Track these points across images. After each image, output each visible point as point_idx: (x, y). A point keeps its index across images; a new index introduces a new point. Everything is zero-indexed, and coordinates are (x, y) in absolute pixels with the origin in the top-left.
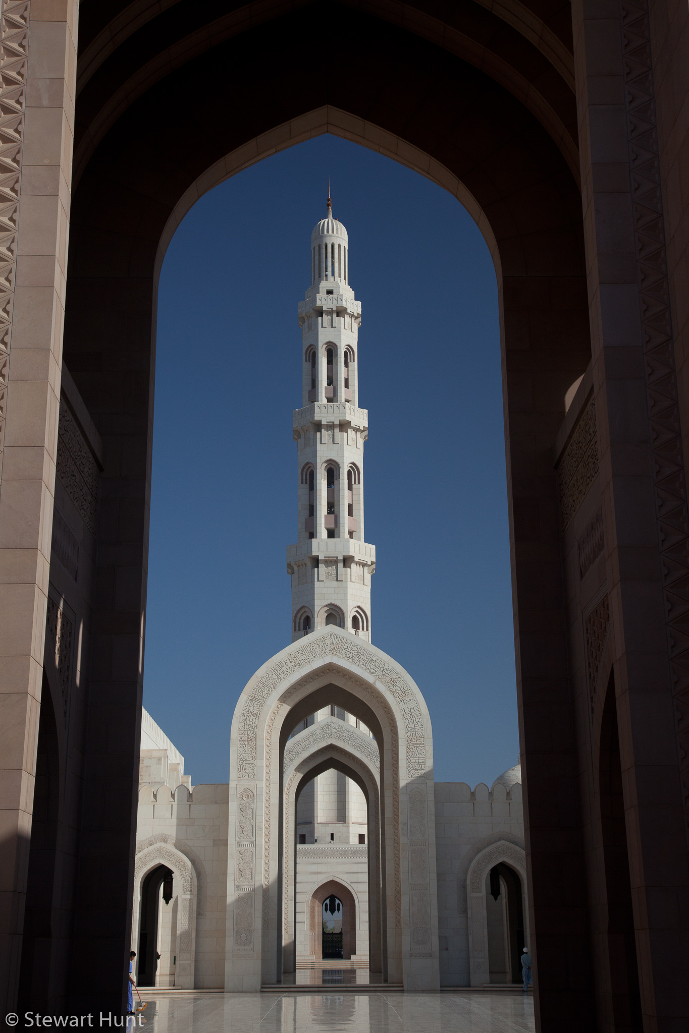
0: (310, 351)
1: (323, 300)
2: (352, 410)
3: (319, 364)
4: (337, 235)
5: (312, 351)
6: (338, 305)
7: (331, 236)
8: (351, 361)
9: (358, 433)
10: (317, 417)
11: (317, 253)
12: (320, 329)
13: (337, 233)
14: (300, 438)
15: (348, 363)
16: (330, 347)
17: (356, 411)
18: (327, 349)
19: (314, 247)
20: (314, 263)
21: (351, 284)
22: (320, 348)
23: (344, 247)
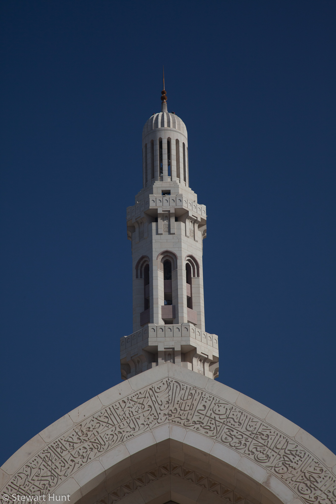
0: (142, 265)
1: (158, 201)
2: (197, 333)
3: (154, 278)
4: (174, 129)
5: (145, 265)
6: (176, 207)
7: (167, 130)
8: (194, 276)
9: (206, 364)
10: (152, 342)
11: (149, 150)
12: (155, 237)
13: (174, 127)
14: (130, 372)
15: (191, 278)
16: (167, 258)
17: (203, 336)
18: (163, 260)
19: (146, 144)
20: (146, 162)
21: (191, 186)
22: (154, 258)
23: (184, 143)
